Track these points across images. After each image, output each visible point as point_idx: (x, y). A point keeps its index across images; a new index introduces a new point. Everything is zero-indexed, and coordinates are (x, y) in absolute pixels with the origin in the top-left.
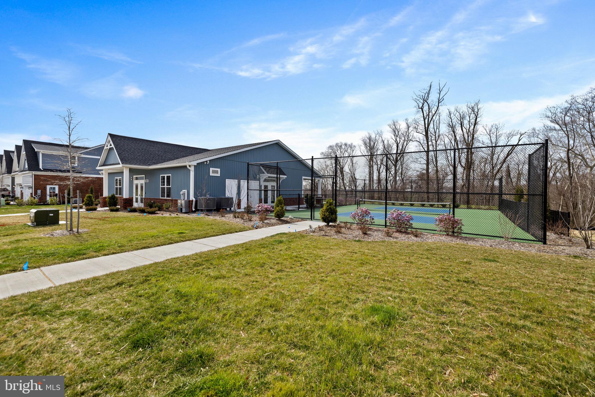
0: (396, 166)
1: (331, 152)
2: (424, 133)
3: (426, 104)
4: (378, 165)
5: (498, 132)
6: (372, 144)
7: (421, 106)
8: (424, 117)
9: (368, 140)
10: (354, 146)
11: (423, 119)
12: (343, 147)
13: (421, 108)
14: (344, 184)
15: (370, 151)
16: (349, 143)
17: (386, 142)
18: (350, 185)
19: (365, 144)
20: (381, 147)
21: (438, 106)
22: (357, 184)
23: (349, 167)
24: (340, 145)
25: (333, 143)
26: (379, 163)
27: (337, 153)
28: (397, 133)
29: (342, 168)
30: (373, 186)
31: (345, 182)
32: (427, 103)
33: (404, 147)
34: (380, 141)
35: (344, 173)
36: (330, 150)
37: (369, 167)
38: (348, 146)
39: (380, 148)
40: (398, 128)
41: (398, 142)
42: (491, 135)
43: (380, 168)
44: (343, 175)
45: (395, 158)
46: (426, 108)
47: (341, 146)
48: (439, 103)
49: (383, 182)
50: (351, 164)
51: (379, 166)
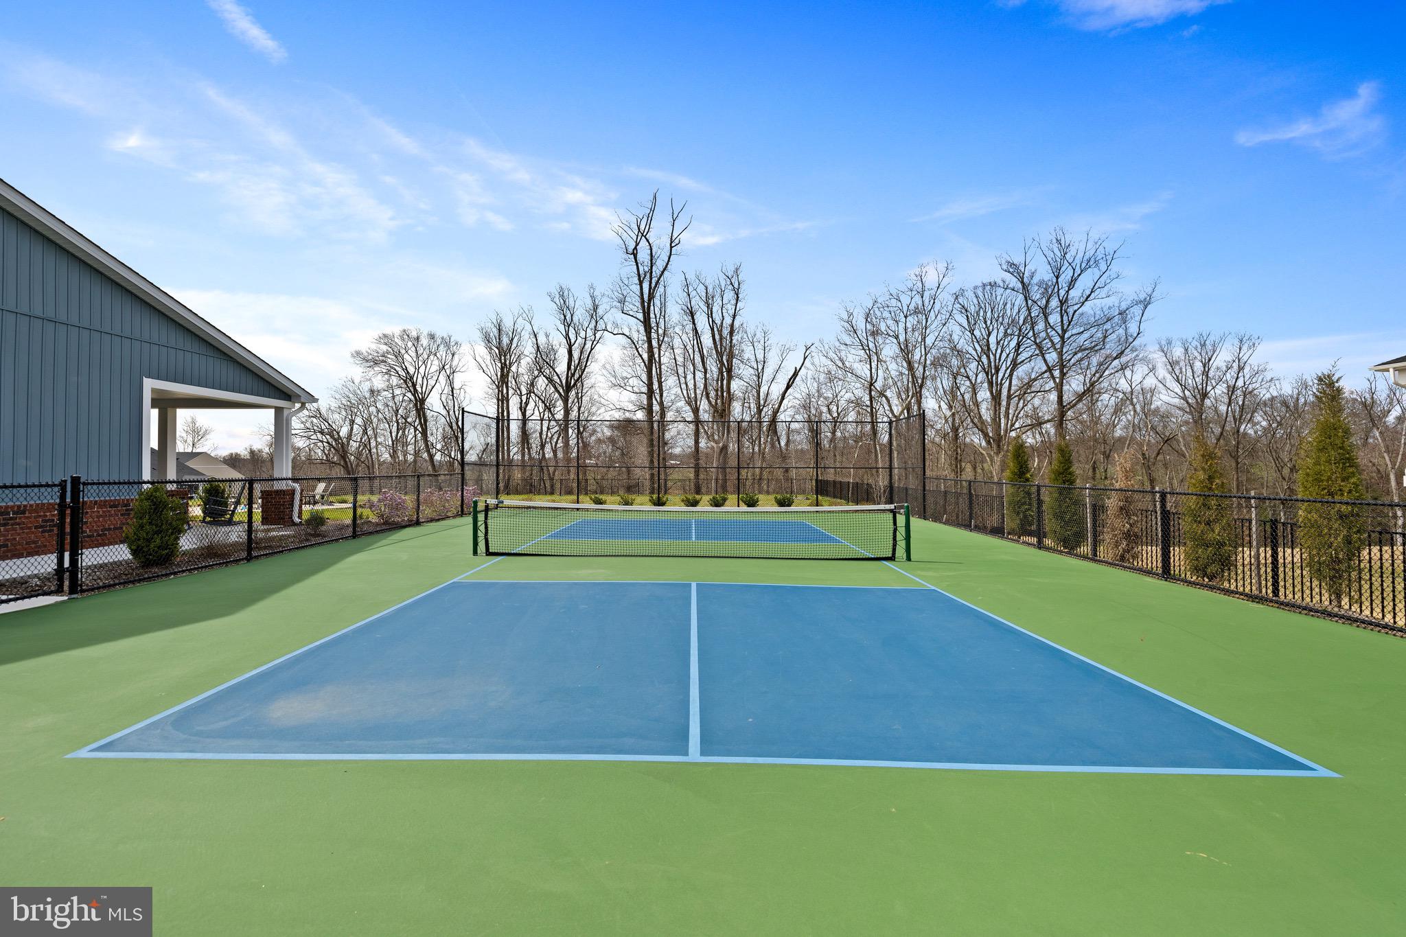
0: (566, 400)
1: (388, 352)
2: (641, 316)
3: (643, 243)
4: (521, 395)
5: (766, 339)
6: (505, 341)
7: (631, 246)
8: (639, 275)
9: (495, 331)
10: (456, 343)
11: (637, 282)
12: (424, 341)
13: (633, 253)
14: (427, 445)
15: (500, 360)
16: (440, 333)
17: (542, 340)
18: (446, 446)
19: (487, 339)
20: (529, 349)
21: (671, 254)
22: (467, 447)
23: (443, 399)
24: (414, 334)
25: (395, 329)
26: (524, 391)
27: (406, 356)
28: (568, 317)
29: (423, 401)
30: (508, 449)
31: (431, 439)
32: (648, 241)
33: (585, 355)
34: (526, 335)
35: (428, 413)
36: (385, 348)
37: (498, 400)
38: (439, 341)
39: (526, 353)
40: (572, 304)
41: (573, 341)
42: (756, 344)
43: (527, 404)
44: (426, 421)
45: (564, 382)
46: (643, 255)
47: (418, 339)
48: (671, 247)
49: (535, 442)
50: (447, 390)
51: (524, 398)
